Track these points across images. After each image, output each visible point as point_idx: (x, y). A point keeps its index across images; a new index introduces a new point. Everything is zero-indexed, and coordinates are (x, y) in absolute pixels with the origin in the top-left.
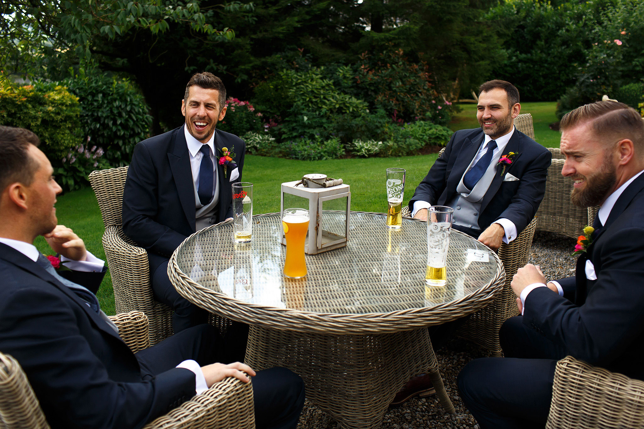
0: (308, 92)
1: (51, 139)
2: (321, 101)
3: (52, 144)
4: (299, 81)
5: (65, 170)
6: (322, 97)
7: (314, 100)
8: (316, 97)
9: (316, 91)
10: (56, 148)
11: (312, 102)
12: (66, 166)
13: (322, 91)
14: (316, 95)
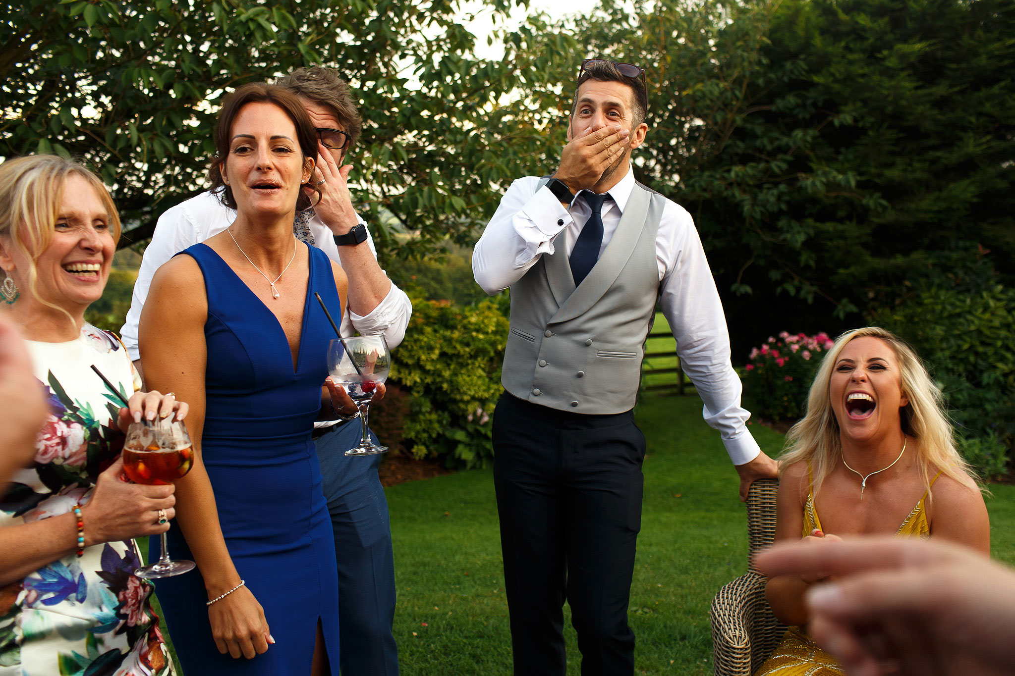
0: (968, 333)
1: (451, 382)
2: (996, 353)
3: (452, 391)
4: (958, 310)
5: (469, 434)
6: (999, 343)
7: (981, 349)
8: (983, 343)
9: (987, 332)
10: (458, 397)
11: (977, 354)
12: (470, 428)
13: (1003, 333)
14: (988, 341)
